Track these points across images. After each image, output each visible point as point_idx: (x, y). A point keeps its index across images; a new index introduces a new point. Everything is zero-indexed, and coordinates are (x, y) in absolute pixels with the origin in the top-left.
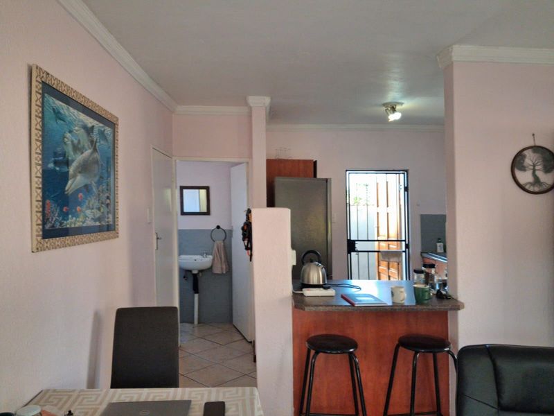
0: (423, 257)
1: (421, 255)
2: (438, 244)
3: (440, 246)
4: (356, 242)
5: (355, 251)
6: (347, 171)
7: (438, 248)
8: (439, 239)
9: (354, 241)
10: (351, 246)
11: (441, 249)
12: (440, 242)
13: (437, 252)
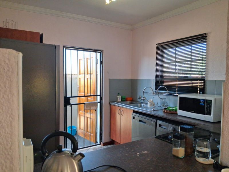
0: (110, 105)
1: (109, 103)
2: (118, 96)
3: (119, 98)
4: (70, 98)
5: (69, 104)
6: (64, 47)
7: (118, 99)
8: (119, 93)
9: (69, 97)
10: (67, 101)
11: (120, 99)
12: (119, 95)
13: (117, 101)
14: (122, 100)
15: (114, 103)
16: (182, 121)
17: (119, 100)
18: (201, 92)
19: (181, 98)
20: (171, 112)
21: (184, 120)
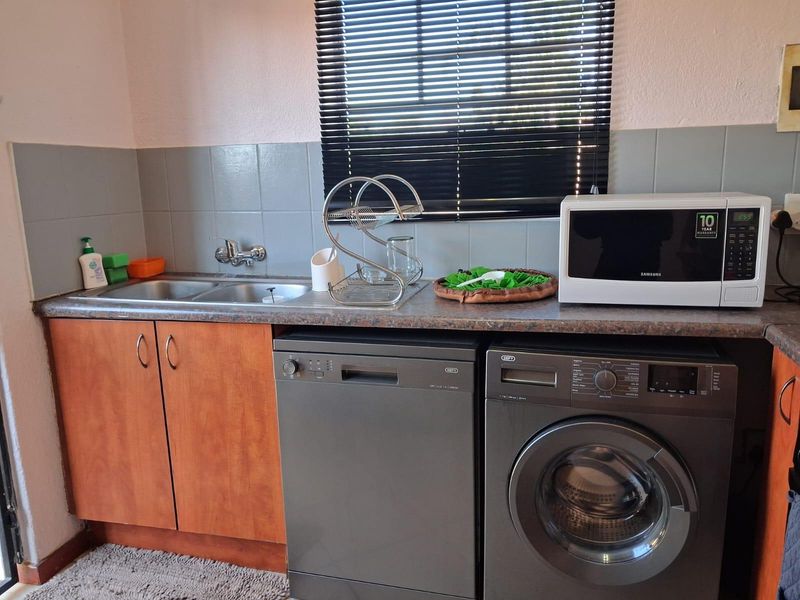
0: (46, 321)
1: (38, 308)
2: (86, 259)
3: (93, 265)
7: (89, 273)
8: (86, 240)
11: (98, 276)
12: (91, 251)
13: (84, 290)
14: (112, 279)
15: (74, 303)
16: (641, 328)
17: (95, 279)
18: (594, 189)
19: (577, 217)
20: (507, 296)
21: (649, 323)
